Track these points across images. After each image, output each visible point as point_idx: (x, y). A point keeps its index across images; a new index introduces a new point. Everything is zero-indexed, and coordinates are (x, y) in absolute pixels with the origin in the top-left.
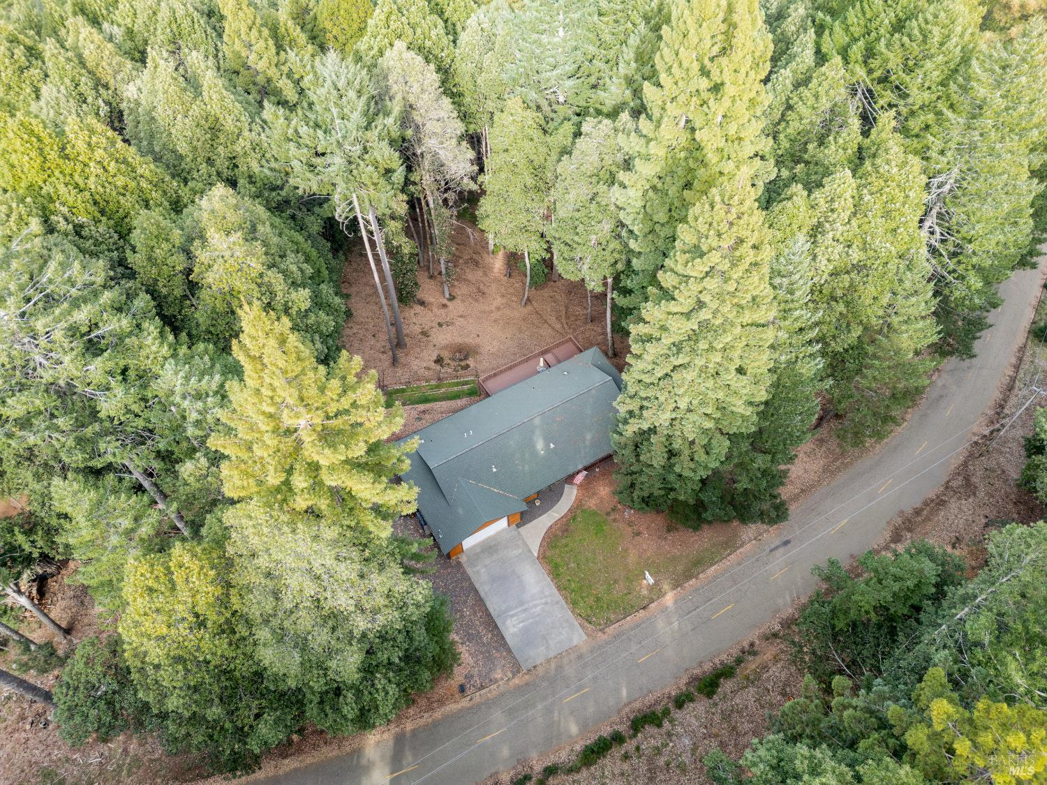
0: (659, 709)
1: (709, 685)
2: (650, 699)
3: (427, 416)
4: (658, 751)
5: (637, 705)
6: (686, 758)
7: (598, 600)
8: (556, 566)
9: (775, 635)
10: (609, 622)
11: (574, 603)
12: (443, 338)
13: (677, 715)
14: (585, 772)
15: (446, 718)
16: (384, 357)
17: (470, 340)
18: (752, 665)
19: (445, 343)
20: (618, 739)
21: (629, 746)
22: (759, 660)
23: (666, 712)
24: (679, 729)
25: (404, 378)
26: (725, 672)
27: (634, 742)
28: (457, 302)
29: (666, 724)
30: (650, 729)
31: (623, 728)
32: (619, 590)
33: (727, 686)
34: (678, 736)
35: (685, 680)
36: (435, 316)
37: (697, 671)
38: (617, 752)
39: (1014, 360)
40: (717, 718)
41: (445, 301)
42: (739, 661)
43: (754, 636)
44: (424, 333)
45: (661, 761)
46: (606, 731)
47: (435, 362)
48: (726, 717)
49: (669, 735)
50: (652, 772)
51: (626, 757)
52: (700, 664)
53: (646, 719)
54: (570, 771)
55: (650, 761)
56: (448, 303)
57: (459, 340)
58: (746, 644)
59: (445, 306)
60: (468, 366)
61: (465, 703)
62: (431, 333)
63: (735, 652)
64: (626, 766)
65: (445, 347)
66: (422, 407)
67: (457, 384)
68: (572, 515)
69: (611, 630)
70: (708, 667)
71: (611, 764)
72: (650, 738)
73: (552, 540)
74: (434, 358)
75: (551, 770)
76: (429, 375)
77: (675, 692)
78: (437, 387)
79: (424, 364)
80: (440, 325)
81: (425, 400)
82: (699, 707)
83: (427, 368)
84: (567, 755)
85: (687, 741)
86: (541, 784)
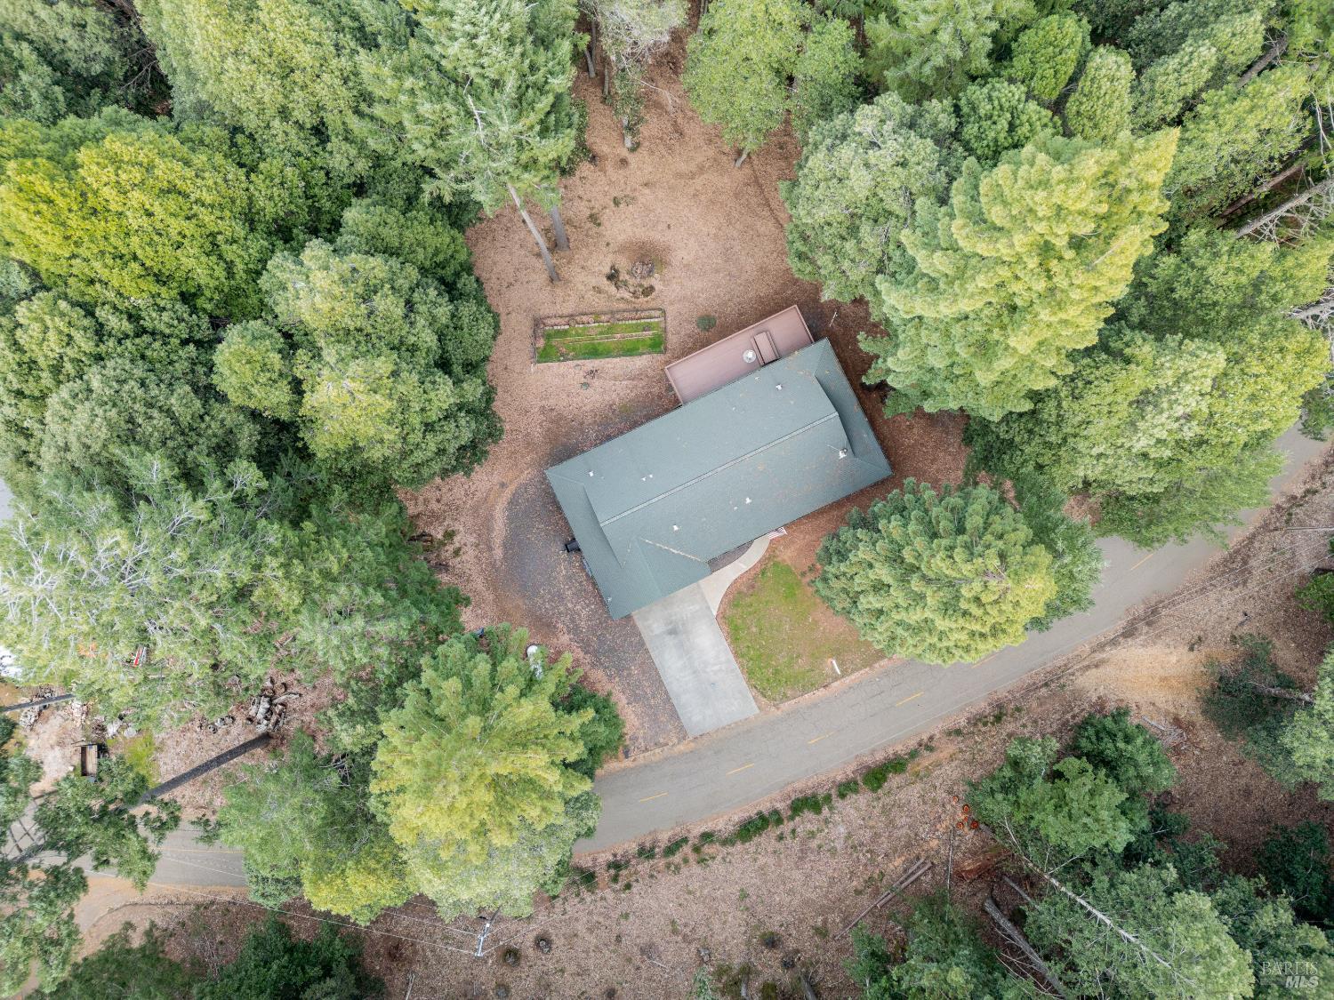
0: (821, 793)
1: (876, 776)
2: (815, 780)
3: (596, 383)
4: (812, 835)
5: (798, 785)
6: (839, 845)
7: (777, 672)
8: (737, 629)
9: (958, 732)
10: (786, 697)
11: (750, 673)
12: (622, 228)
13: (838, 803)
14: (739, 846)
16: (538, 264)
17: (657, 236)
18: (926, 760)
19: (621, 238)
20: (777, 817)
21: (787, 827)
22: (934, 757)
23: (828, 798)
24: (837, 818)
25: (568, 308)
26: (896, 765)
27: (791, 825)
28: (642, 151)
29: (825, 811)
30: (808, 814)
31: (782, 807)
32: (802, 664)
33: (894, 780)
34: (836, 824)
35: (853, 766)
36: (611, 183)
37: (869, 760)
38: (773, 831)
40: (877, 811)
41: (624, 153)
42: (913, 754)
43: (936, 729)
44: (594, 219)
45: (814, 844)
46: (765, 808)
47: (608, 277)
48: (886, 810)
49: (826, 821)
50: (804, 852)
51: (781, 838)
52: (873, 752)
53: (807, 803)
54: (725, 842)
55: (803, 843)
56: (630, 157)
57: (641, 234)
58: (925, 737)
59: (624, 162)
60: (652, 289)
61: (627, 763)
62: (604, 219)
63: (912, 744)
64: (779, 846)
65: (622, 249)
66: (590, 364)
67: (636, 328)
68: (762, 570)
69: (786, 706)
70: (880, 757)
71: (767, 840)
72: (807, 822)
73: (736, 597)
74: (607, 270)
75: (707, 837)
76: (599, 303)
77: (840, 778)
78: (610, 330)
79: (593, 281)
80: (616, 202)
81: (594, 353)
82: (862, 799)
83: (597, 290)
84: (724, 823)
85: (842, 830)
86: (697, 849)
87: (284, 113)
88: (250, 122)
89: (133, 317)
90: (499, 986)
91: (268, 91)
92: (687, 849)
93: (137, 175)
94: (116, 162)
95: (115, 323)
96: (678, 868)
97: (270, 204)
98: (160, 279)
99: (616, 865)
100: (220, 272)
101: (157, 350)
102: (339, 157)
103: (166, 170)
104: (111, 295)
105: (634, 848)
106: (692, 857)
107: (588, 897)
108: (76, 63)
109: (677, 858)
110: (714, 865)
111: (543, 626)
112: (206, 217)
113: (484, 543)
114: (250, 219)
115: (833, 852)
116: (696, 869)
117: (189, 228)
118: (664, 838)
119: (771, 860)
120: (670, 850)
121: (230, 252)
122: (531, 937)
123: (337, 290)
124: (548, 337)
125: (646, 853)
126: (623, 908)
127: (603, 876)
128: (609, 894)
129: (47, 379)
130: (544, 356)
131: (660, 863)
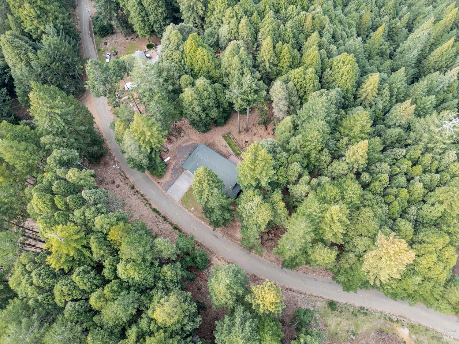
1: (176, 228)
2: (170, 218)
3: (224, 147)
4: (159, 222)
5: (167, 216)
6: (160, 227)
7: (186, 201)
10: (183, 205)
11: (184, 197)
13: (168, 223)
14: (151, 210)
15: (153, 183)
20: (160, 214)
23: (168, 221)
24: (165, 225)
25: (236, 138)
26: (180, 231)
27: (160, 217)
29: (165, 222)
30: (163, 219)
31: (162, 214)
32: (190, 204)
33: (177, 232)
34: (163, 225)
35: (176, 224)
36: (263, 134)
37: (179, 226)
38: (157, 214)
39: (314, 294)
40: (169, 231)
42: (184, 233)
44: (255, 134)
45: (158, 223)
46: (160, 212)
47: (246, 141)
48: (170, 233)
49: (163, 223)
50: (155, 222)
51: (156, 216)
53: (165, 219)
54: (150, 207)
55: (157, 221)
56: (271, 135)
59: (269, 134)
61: (157, 184)
62: (256, 136)
63: (186, 232)
64: (155, 217)
66: (227, 145)
67: (239, 149)
69: (181, 206)
70: (180, 227)
71: (154, 214)
72: (161, 220)
74: (247, 140)
75: (150, 204)
76: (240, 142)
77: (173, 222)
78: (235, 145)
79: (243, 139)
80: (260, 136)
81: (230, 145)
82: (170, 227)
83: (242, 141)
84: (154, 206)
85: (163, 227)
86: (147, 203)
87: (226, 69)
88: (222, 65)
89: (185, 64)
90: (107, 183)
91: (226, 65)
92: (146, 202)
93: (202, 54)
94: (202, 51)
95: (182, 63)
96: (142, 202)
97: (212, 73)
98: (192, 65)
99: (137, 192)
100: (198, 72)
101: (182, 69)
102: (225, 79)
103: (206, 58)
104: (186, 60)
105: (142, 193)
106: (145, 203)
107: (130, 189)
108: (220, 43)
109: (144, 201)
110: (146, 207)
111: (175, 158)
112: (204, 66)
113: (184, 143)
114: (209, 72)
115: (158, 227)
116: (143, 205)
117: (201, 64)
118: (146, 197)
119: (151, 217)
120: (145, 199)
121: (201, 71)
122: (118, 184)
123: (202, 85)
124: (228, 136)
125: (142, 195)
126: (130, 196)
127: (135, 190)
128: (131, 193)
129: (170, 59)
130: (224, 137)
131: (142, 198)
